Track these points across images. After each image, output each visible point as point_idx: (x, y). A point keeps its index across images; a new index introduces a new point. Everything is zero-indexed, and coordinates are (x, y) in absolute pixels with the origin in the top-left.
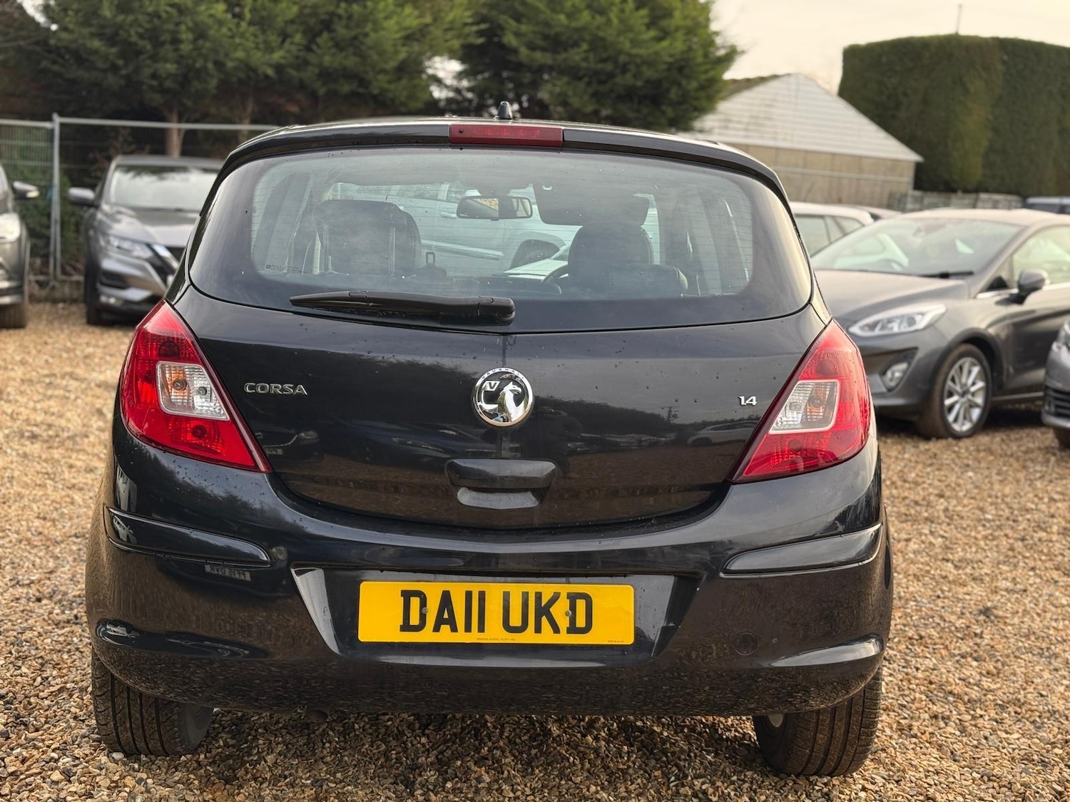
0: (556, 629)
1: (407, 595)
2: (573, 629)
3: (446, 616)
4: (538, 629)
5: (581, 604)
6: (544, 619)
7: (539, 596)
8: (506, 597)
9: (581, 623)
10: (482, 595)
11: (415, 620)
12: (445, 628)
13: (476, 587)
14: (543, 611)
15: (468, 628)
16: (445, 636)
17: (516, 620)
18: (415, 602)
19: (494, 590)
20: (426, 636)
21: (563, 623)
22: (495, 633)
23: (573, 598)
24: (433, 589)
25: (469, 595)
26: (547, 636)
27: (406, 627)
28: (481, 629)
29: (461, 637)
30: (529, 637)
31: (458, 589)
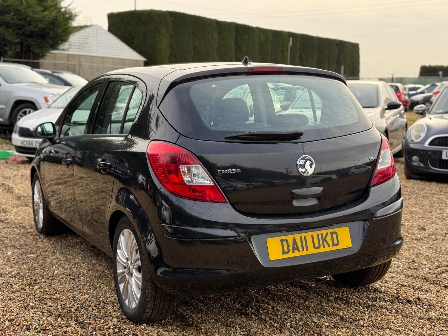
0: (329, 246)
1: (282, 241)
2: (334, 245)
3: (295, 247)
4: (324, 247)
5: (334, 235)
6: (325, 243)
7: (322, 234)
8: (312, 236)
9: (336, 242)
10: (305, 237)
11: (286, 250)
12: (296, 251)
13: (303, 235)
14: (324, 240)
15: (303, 250)
16: (297, 254)
17: (317, 245)
18: (285, 243)
19: (308, 235)
20: (291, 255)
21: (331, 243)
22: (311, 250)
23: (332, 233)
24: (290, 238)
25: (301, 238)
26: (327, 249)
27: (284, 253)
28: (307, 249)
29: (302, 253)
30: (321, 250)
31: (297, 236)
